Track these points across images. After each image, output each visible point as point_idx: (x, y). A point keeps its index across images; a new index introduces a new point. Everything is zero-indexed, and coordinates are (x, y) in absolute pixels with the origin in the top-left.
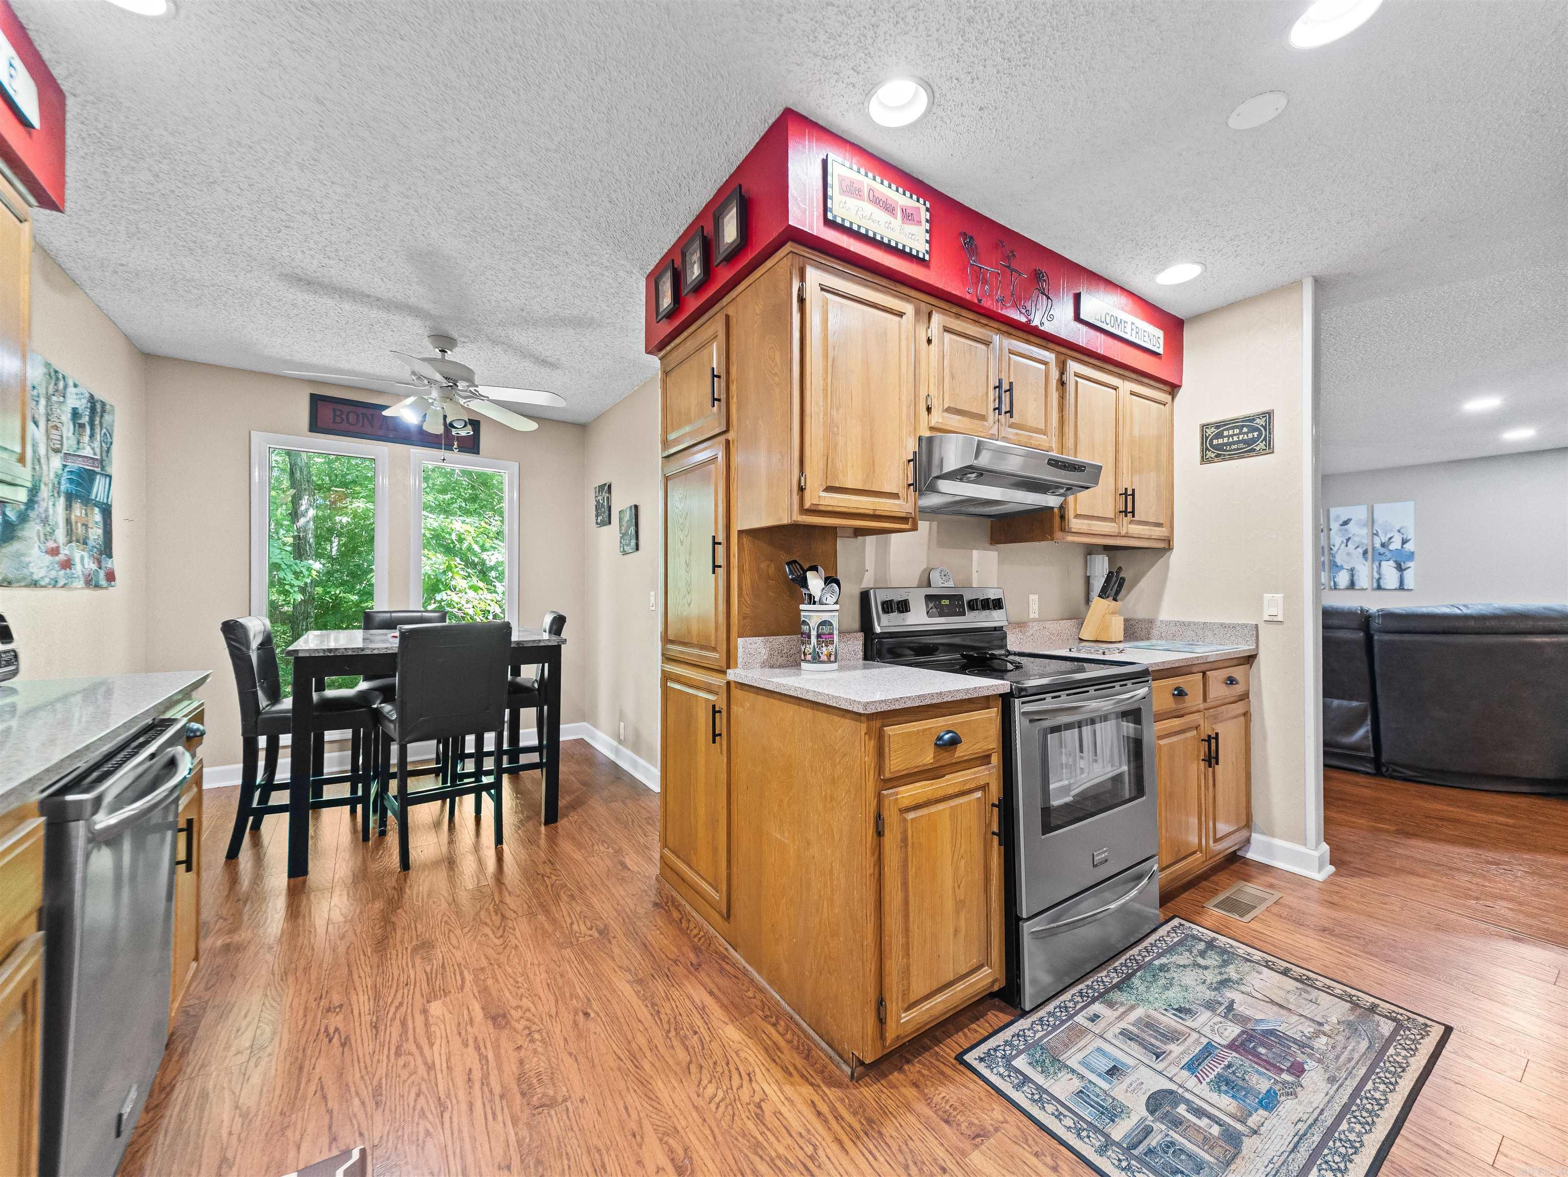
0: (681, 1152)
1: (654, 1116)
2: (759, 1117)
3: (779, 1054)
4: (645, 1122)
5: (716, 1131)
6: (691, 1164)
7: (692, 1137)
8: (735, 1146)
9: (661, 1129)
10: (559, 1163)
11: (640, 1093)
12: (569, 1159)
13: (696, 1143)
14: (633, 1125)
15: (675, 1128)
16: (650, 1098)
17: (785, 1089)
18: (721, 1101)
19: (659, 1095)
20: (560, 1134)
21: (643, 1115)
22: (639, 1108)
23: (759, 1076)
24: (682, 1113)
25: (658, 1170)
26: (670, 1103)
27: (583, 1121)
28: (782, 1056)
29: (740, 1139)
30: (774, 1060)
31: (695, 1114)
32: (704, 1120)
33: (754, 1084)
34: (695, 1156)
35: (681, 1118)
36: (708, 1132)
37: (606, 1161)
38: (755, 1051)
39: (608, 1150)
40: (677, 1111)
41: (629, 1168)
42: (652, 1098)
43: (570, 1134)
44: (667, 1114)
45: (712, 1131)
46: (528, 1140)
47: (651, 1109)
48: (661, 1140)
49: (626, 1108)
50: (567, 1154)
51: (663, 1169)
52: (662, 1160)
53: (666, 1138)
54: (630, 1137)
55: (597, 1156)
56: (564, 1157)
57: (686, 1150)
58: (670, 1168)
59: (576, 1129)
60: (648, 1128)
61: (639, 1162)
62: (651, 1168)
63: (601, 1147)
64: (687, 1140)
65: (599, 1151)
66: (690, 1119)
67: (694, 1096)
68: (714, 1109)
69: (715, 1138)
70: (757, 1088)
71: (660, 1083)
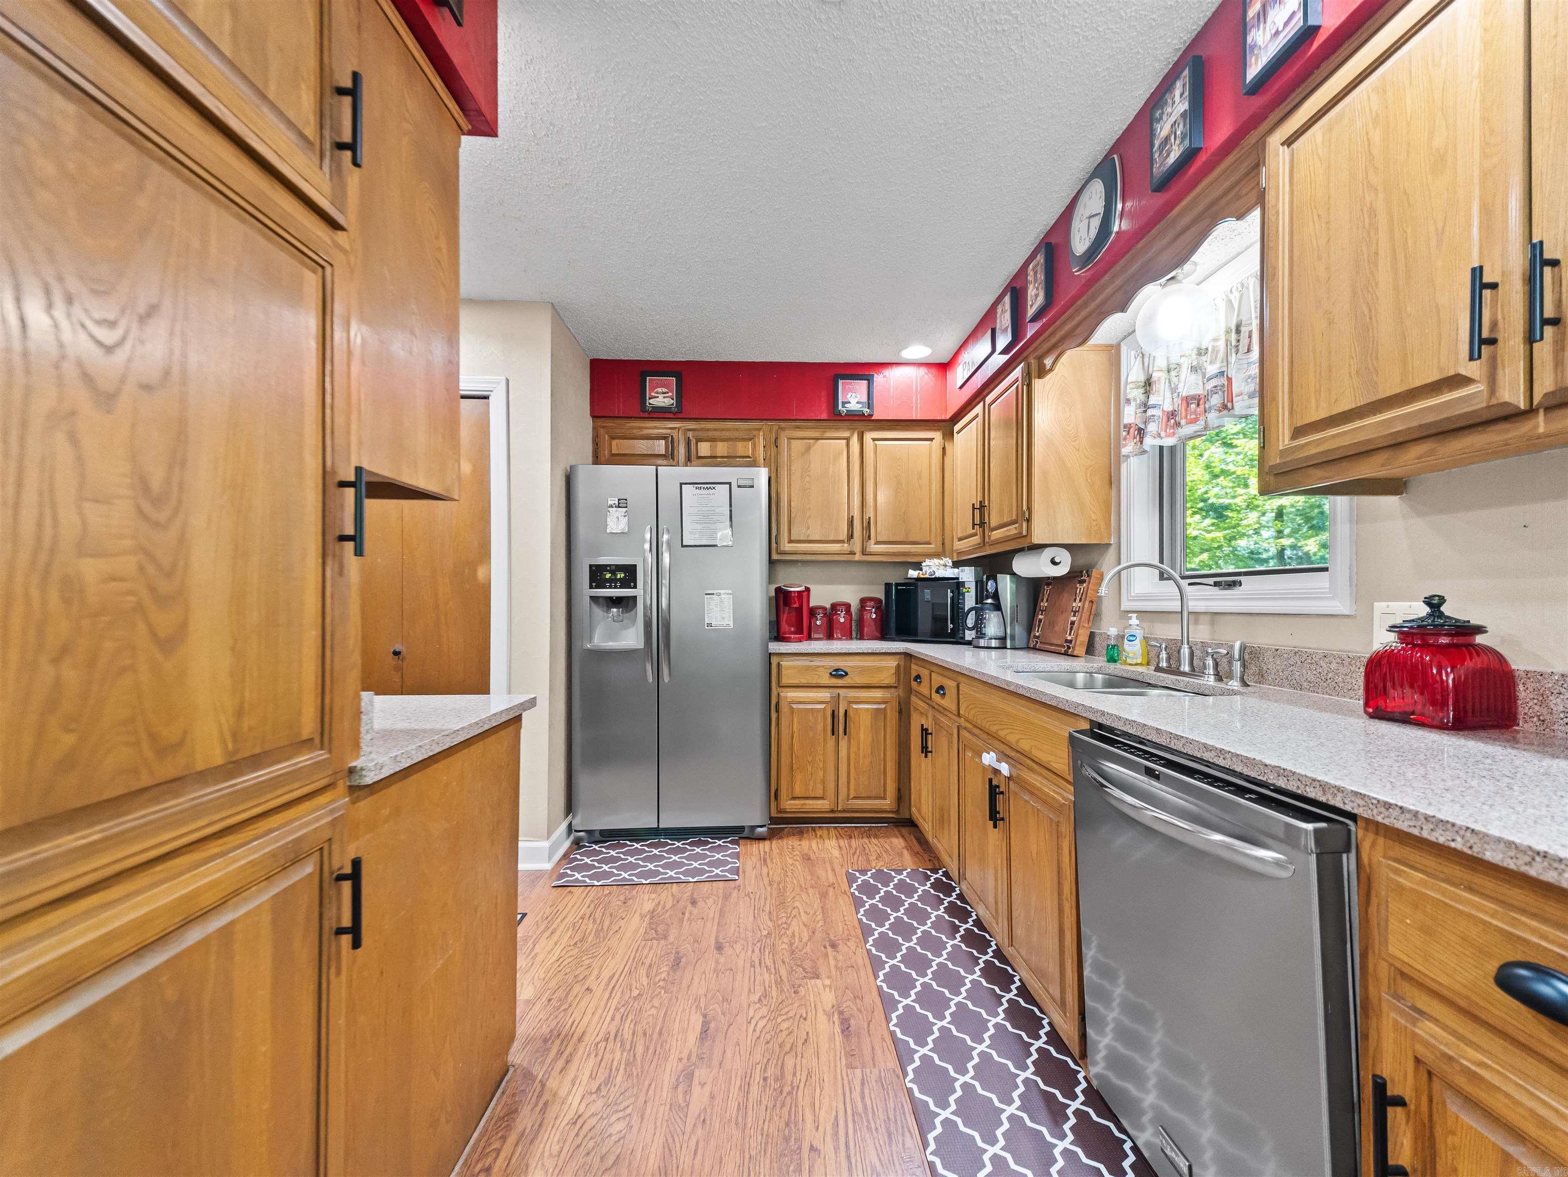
0: (681, 1089)
1: (678, 1130)
2: (608, 1080)
3: (527, 1131)
4: (688, 1129)
5: (645, 1090)
6: (679, 1076)
7: (665, 1094)
8: (642, 1072)
9: (681, 1115)
10: (771, 1130)
11: (674, 1161)
12: (763, 1129)
13: (665, 1090)
14: (699, 1131)
15: (671, 1109)
16: (670, 1150)
17: (565, 1093)
18: (621, 1111)
19: (660, 1150)
20: (762, 1159)
21: (686, 1137)
22: (685, 1146)
23: (571, 1114)
24: (656, 1119)
25: (703, 1085)
26: (658, 1134)
27: (738, 1159)
28: (529, 1127)
29: (635, 1074)
30: (540, 1125)
31: (648, 1112)
32: (645, 1102)
33: (580, 1112)
34: (673, 1080)
35: (660, 1115)
36: (651, 1092)
37: (735, 1112)
38: (542, 1146)
39: (730, 1120)
40: (659, 1124)
41: (722, 1097)
42: (668, 1150)
43: (753, 1153)
44: (668, 1126)
45: (648, 1090)
46: (792, 1168)
47: (676, 1139)
48: (688, 1105)
49: (695, 1154)
50: (762, 1135)
51: (700, 1083)
52: (696, 1090)
53: (683, 1105)
54: (708, 1122)
55: (740, 1119)
56: (765, 1133)
57: (676, 1087)
58: (696, 1081)
59: (747, 1156)
60: (690, 1121)
61: (712, 1097)
62: (707, 1088)
63: (733, 1125)
64: (669, 1095)
65: (737, 1124)
66: (655, 1110)
67: (635, 1130)
68: (631, 1107)
69: (650, 1085)
70: (583, 1105)
71: (651, 1161)
